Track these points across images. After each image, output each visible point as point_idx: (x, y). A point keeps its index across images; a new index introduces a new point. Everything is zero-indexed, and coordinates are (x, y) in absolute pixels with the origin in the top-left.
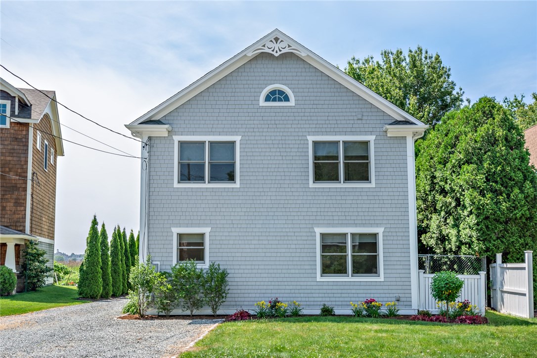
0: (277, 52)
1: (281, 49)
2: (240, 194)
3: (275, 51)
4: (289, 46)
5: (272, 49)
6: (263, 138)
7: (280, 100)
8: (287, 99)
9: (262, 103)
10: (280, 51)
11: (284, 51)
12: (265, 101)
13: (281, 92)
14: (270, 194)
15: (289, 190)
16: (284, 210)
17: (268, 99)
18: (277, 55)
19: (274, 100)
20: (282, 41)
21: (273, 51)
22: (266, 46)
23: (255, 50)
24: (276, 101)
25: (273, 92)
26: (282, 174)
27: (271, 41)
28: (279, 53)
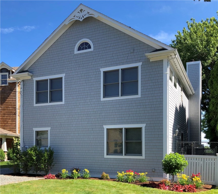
0: (81, 18)
1: (84, 16)
2: (65, 107)
3: (80, 18)
4: (88, 13)
5: (79, 17)
6: (76, 73)
7: (86, 49)
8: (90, 47)
9: (76, 52)
10: (83, 17)
11: (85, 17)
12: (78, 51)
13: (87, 44)
14: (80, 106)
15: (90, 103)
16: (87, 115)
17: (79, 49)
18: (81, 20)
19: (83, 49)
20: (84, 11)
21: (79, 18)
22: (76, 16)
23: (70, 20)
24: (84, 50)
25: (82, 44)
26: (86, 94)
27: (79, 12)
28: (83, 19)
